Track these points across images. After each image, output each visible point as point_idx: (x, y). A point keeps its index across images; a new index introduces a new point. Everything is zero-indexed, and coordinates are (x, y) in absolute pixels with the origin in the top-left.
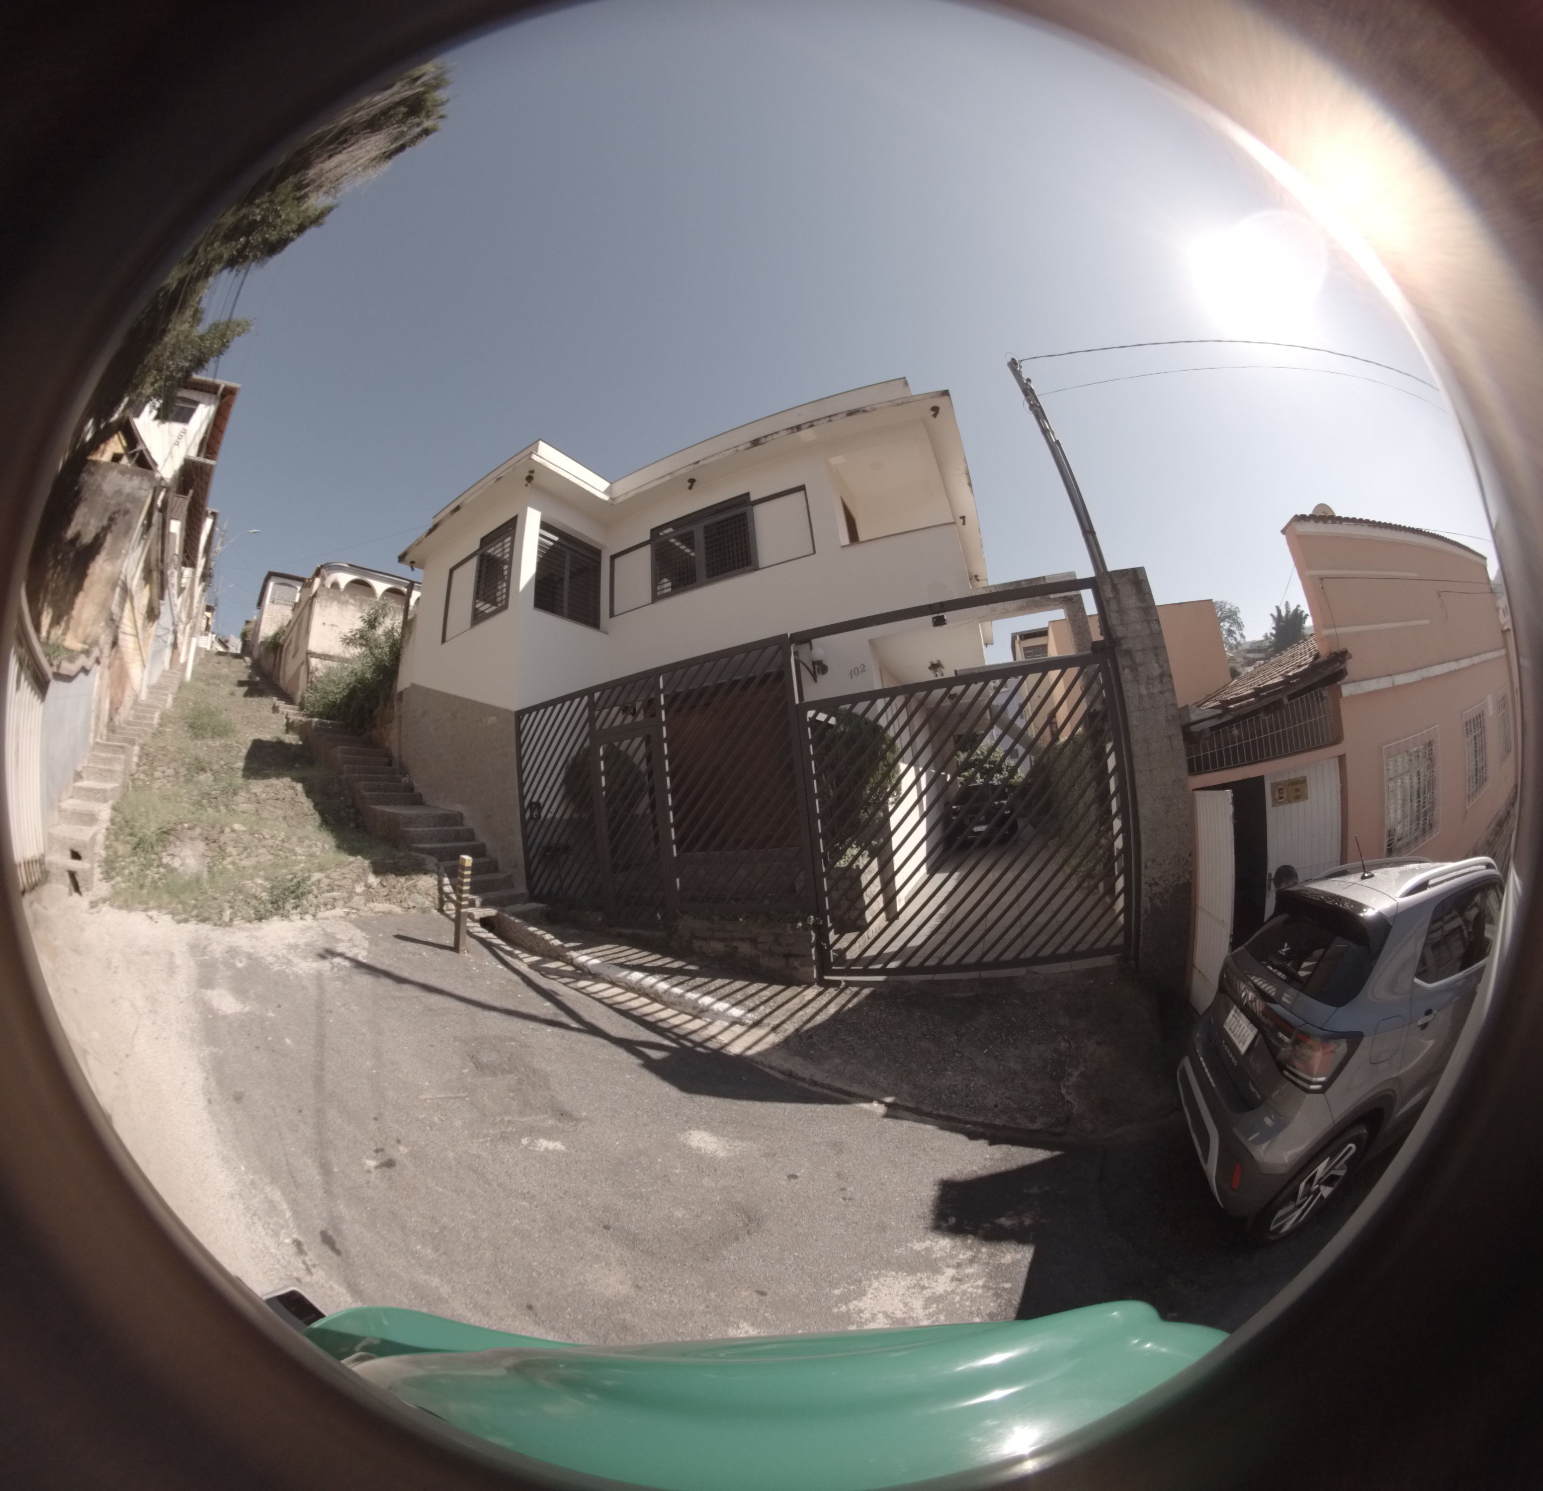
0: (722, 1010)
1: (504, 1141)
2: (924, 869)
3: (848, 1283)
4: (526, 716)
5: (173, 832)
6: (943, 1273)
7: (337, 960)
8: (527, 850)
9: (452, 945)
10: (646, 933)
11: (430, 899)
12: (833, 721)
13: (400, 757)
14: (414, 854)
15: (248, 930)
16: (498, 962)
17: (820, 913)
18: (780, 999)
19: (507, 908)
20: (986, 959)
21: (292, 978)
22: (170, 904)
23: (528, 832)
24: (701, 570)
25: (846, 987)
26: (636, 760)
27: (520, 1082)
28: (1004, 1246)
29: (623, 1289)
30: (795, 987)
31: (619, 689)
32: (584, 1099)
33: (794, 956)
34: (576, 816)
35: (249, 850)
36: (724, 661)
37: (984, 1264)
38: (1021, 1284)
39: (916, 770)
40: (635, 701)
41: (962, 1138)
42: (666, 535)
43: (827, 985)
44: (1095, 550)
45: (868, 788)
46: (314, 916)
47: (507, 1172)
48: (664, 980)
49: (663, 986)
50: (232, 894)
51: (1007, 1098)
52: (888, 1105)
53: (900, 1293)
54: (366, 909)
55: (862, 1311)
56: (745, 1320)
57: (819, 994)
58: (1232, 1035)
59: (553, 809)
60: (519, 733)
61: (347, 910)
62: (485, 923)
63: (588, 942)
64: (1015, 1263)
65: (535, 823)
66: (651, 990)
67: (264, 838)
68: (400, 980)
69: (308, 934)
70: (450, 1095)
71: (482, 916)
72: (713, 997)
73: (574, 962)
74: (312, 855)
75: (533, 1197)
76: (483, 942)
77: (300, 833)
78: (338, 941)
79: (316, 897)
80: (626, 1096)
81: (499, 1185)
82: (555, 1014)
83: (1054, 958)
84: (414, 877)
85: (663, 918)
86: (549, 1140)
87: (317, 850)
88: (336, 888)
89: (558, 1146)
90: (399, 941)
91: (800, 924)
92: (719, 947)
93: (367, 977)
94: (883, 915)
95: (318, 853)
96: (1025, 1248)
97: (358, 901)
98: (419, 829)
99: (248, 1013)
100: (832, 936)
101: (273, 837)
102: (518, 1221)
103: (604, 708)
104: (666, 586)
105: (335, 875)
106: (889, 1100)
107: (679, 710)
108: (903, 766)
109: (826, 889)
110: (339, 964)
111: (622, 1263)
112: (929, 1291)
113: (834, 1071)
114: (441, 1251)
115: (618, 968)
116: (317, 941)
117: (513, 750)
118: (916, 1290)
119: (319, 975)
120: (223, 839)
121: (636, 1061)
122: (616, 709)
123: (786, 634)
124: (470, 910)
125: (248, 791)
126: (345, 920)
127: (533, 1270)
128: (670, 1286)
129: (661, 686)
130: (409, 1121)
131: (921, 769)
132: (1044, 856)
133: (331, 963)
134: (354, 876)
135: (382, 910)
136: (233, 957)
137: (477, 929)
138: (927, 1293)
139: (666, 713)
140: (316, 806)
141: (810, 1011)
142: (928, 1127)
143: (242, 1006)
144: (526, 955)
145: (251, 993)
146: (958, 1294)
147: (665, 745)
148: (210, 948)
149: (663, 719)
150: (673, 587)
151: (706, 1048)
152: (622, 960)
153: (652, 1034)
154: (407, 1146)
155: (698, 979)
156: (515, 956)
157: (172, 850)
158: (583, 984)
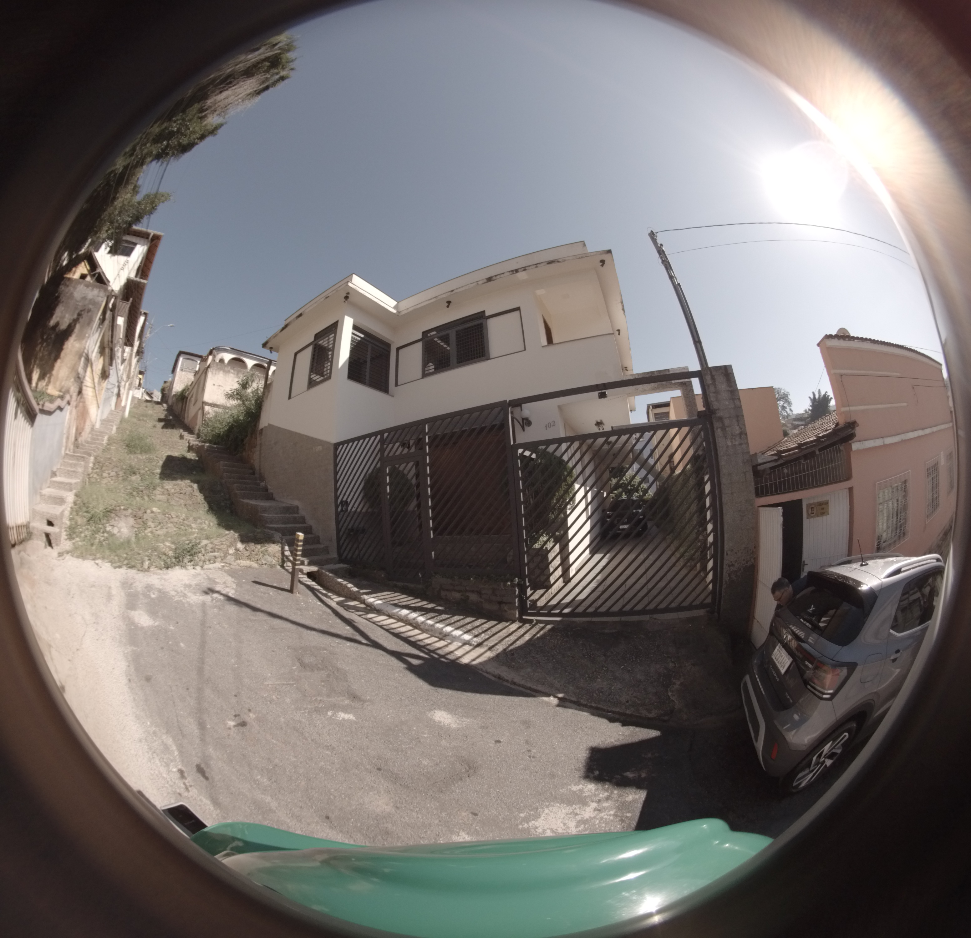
0: (458, 635)
1: (317, 713)
2: (588, 551)
3: (529, 810)
4: (341, 446)
5: (114, 511)
6: (589, 806)
7: (215, 595)
8: (338, 531)
9: (289, 588)
10: (412, 586)
11: (276, 559)
12: (534, 456)
13: (260, 469)
14: (266, 530)
15: (159, 574)
16: (318, 600)
17: (522, 577)
18: (494, 630)
19: (325, 567)
20: (624, 609)
21: (186, 605)
22: (110, 556)
23: (340, 519)
25: (536, 624)
26: (409, 477)
27: (328, 676)
28: (628, 790)
29: (389, 809)
30: (504, 623)
31: (399, 432)
32: (368, 688)
33: (504, 603)
34: (370, 510)
35: (162, 525)
36: (466, 416)
37: (615, 801)
38: (638, 814)
39: (585, 489)
40: (410, 439)
41: (605, 721)
42: (431, 336)
43: (524, 622)
44: (701, 353)
45: (555, 499)
46: (202, 567)
47: (317, 732)
48: (422, 615)
49: (421, 619)
50: (150, 551)
51: (634, 697)
52: (560, 699)
53: (562, 817)
54: (235, 564)
55: (537, 828)
56: (464, 830)
57: (520, 627)
58: (776, 662)
59: (356, 506)
60: (336, 457)
61: (223, 564)
62: (310, 575)
63: (374, 590)
64: (635, 801)
65: (344, 515)
66: (414, 621)
67: (172, 517)
68: (255, 609)
69: (198, 579)
70: (283, 682)
71: (309, 571)
72: (452, 627)
73: (366, 602)
74: (202, 529)
75: (334, 748)
76: (309, 587)
77: (195, 514)
78: (217, 583)
79: (204, 555)
81: (312, 740)
82: (353, 634)
83: (667, 610)
84: (266, 545)
85: (422, 577)
86: (346, 713)
87: (205, 526)
88: (216, 550)
89: (350, 717)
90: (255, 585)
91: (509, 583)
92: (457, 595)
93: (234, 606)
94: (561, 579)
95: (206, 528)
96: (641, 792)
97: (230, 559)
98: (270, 515)
99: (158, 626)
100: (529, 592)
101: (177, 517)
102: (323, 763)
103: (390, 443)
104: (431, 368)
105: (216, 542)
106: (560, 695)
107: (437, 446)
108: (577, 486)
109: (526, 562)
110: (216, 598)
111: (388, 792)
112: (580, 816)
113: (526, 676)
114: (273, 780)
115: (393, 607)
116: (203, 583)
117: (332, 467)
118: (572, 816)
119: (204, 604)
120: (145, 517)
122: (397, 444)
123: (506, 401)
124: (301, 567)
125: (163, 488)
126: (221, 571)
127: (331, 794)
128: (417, 807)
129: (427, 431)
130: (257, 697)
131: (588, 488)
132: (663, 545)
133: (211, 597)
134: (228, 543)
135: (245, 565)
136: (149, 591)
137: (305, 579)
138: (579, 818)
139: (429, 448)
140: (206, 498)
141: (513, 638)
142: (584, 713)
143: (153, 622)
144: (335, 596)
145: (160, 614)
146: (597, 819)
147: (428, 468)
148: (134, 585)
149: (427, 451)
150: (435, 369)
151: (447, 659)
152: (396, 602)
153: (413, 649)
154: (255, 714)
155: (443, 615)
156: (329, 597)
157: (112, 522)
158: (370, 616)
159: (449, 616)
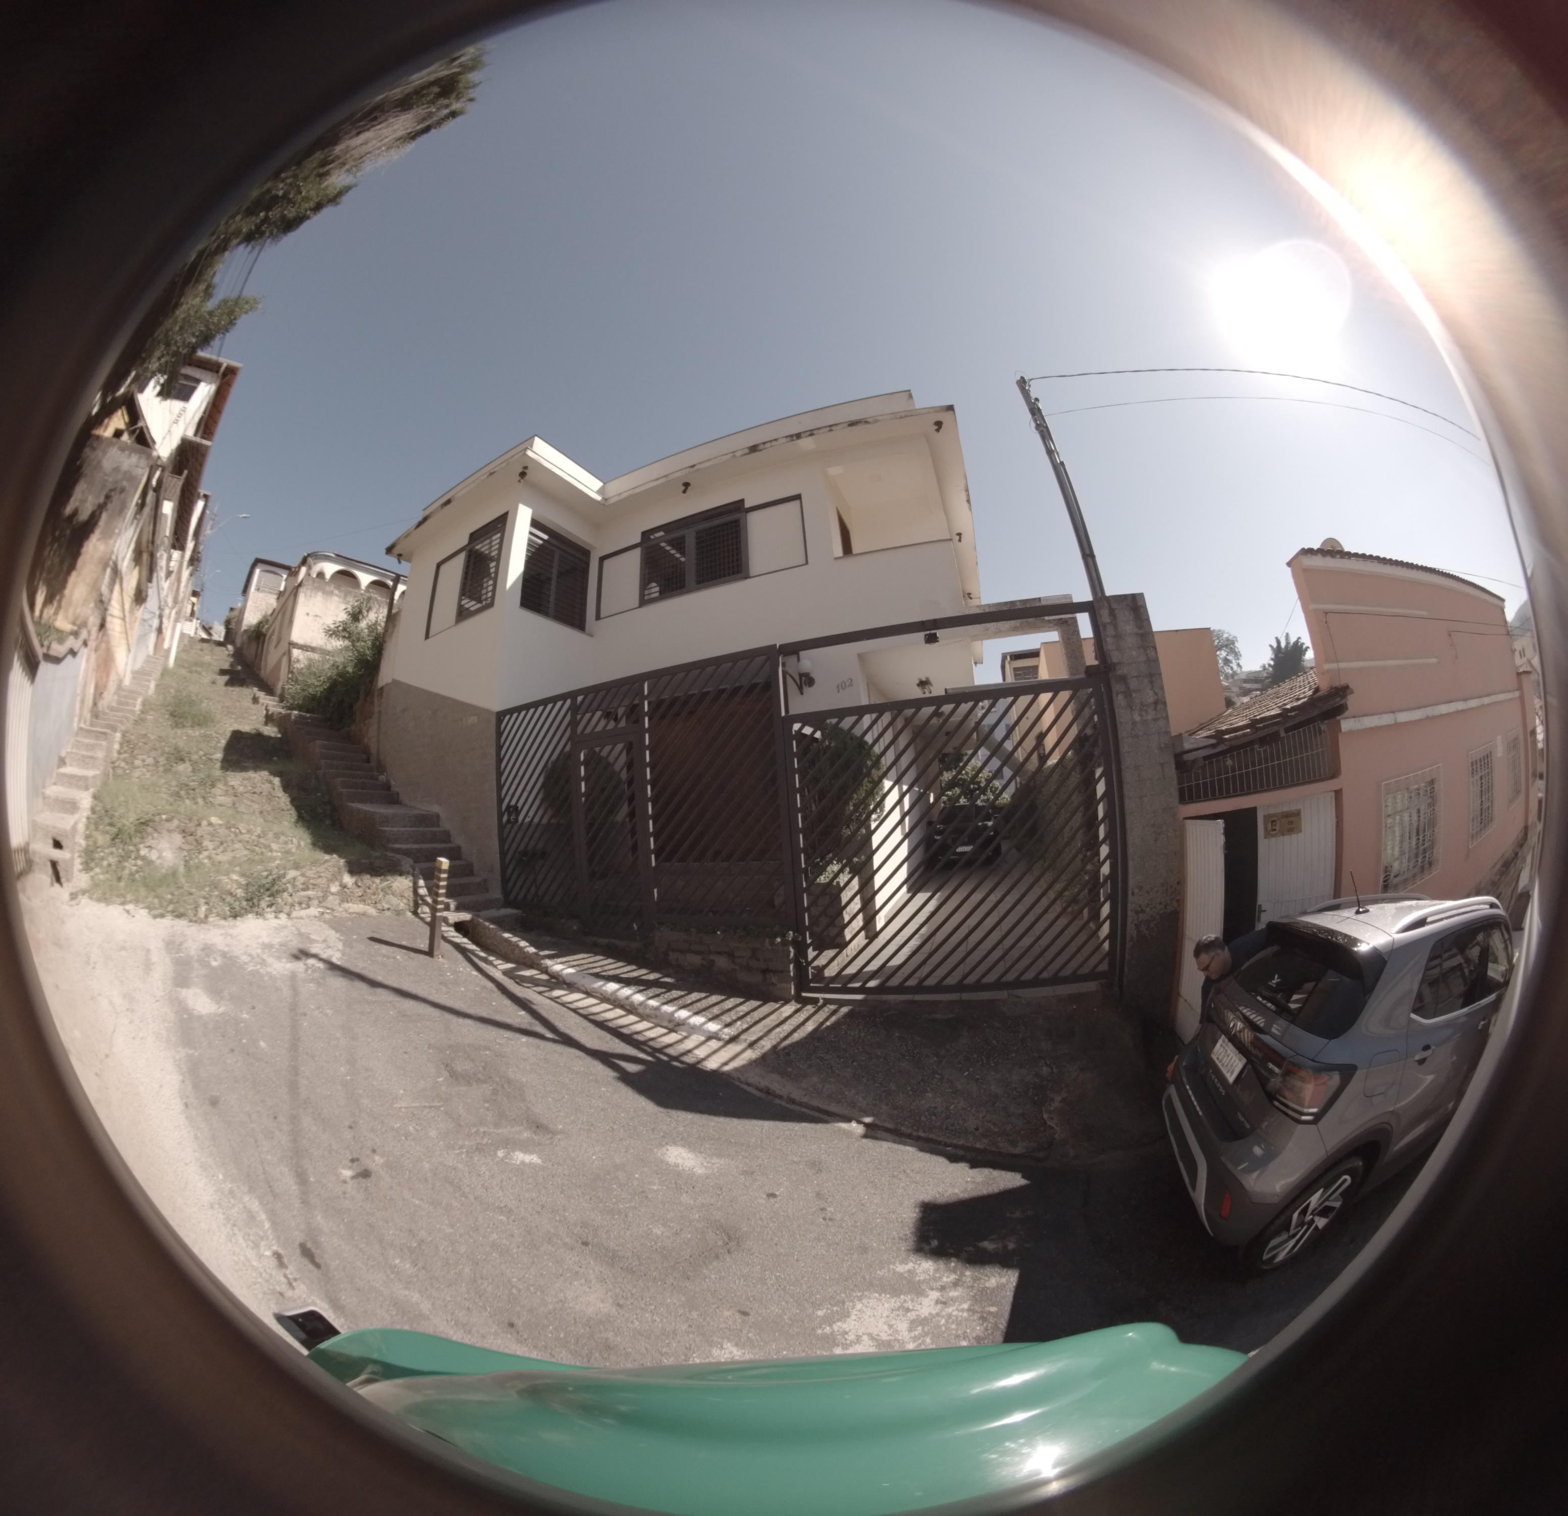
0: (698, 1024)
1: (480, 1153)
2: (905, 890)
3: (831, 1304)
4: (507, 718)
5: (151, 824)
6: (927, 1296)
7: (311, 961)
8: (503, 854)
9: (427, 950)
10: (621, 943)
11: (405, 901)
12: (818, 735)
13: (378, 754)
14: (389, 854)
15: (223, 927)
16: (473, 969)
17: (799, 928)
18: (757, 1015)
19: (484, 913)
20: (966, 982)
21: (266, 978)
22: (147, 897)
23: (505, 836)
24: (691, 576)
25: (824, 1005)
26: (617, 767)
27: (495, 1092)
28: (989, 1269)
29: (604, 1307)
30: (772, 1003)
31: (603, 693)
32: (559, 1111)
33: (772, 971)
34: (553, 821)
35: (225, 845)
36: (711, 669)
37: (969, 1287)
38: (1007, 1308)
39: (901, 788)
40: (619, 706)
41: (942, 1160)
42: (656, 538)
43: (805, 1002)
44: (1094, 573)
45: (851, 804)
46: (289, 915)
47: (483, 1185)
48: (640, 991)
49: (639, 998)
50: (207, 889)
51: (988, 1122)
52: (867, 1125)
53: (885, 1315)
54: (341, 909)
55: (846, 1333)
56: (729, 1340)
57: (797, 1011)
58: (1219, 1065)
59: (531, 814)
60: (499, 734)
61: (321, 910)
62: (460, 927)
63: (563, 950)
64: (1001, 1287)
65: (512, 828)
66: (627, 1002)
67: (240, 833)
68: (374, 984)
69: (282, 934)
70: (424, 1104)
71: (457, 920)
72: (689, 1011)
73: (549, 970)
74: (288, 852)
75: (510, 1211)
76: (458, 947)
77: (276, 828)
78: (313, 941)
79: (291, 895)
80: (602, 1110)
81: (475, 1198)
82: (530, 1024)
83: (1036, 982)
84: (389, 878)
85: (639, 928)
86: (525, 1153)
87: (292, 847)
88: (311, 886)
89: (534, 1159)
90: (373, 943)
91: (779, 940)
92: (695, 960)
93: (341, 979)
94: (863, 933)
95: (294, 850)
96: (1010, 1272)
97: (332, 901)
98: (395, 829)
99: (223, 1014)
100: (811, 953)
101: (249, 832)
102: (495, 1236)
103: (586, 712)
104: (654, 590)
105: (310, 873)
106: (867, 1120)
107: (663, 717)
108: (887, 784)
109: (806, 905)
110: (313, 965)
111: (602, 1280)
112: (914, 1313)
113: (811, 1089)
114: (420, 1265)
115: (593, 978)
116: (291, 941)
117: (493, 751)
118: (901, 1312)
119: (293, 976)
120: (200, 832)
121: (611, 1074)
122: (599, 714)
123: (775, 645)
124: (445, 914)
125: (226, 784)
126: (319, 920)
127: (513, 1286)
128: (651, 1304)
129: (646, 692)
130: (384, 1130)
131: (905, 788)
132: (1028, 880)
133: (305, 964)
134: (329, 876)
135: (356, 911)
136: (208, 956)
137: (452, 934)
138: (912, 1315)
139: (650, 720)
140: (293, 801)
141: (787, 1028)
142: (908, 1148)
143: (216, 1007)
144: (500, 962)
145: (226, 993)
146: (943, 1317)
147: (648, 752)
148: (185, 945)
149: (647, 725)
150: (661, 592)
151: (682, 1062)
152: (598, 970)
153: (628, 1046)
154: (382, 1156)
155: (674, 992)
156: (490, 963)
157: (149, 842)
158: (557, 993)
159: (683, 993)
